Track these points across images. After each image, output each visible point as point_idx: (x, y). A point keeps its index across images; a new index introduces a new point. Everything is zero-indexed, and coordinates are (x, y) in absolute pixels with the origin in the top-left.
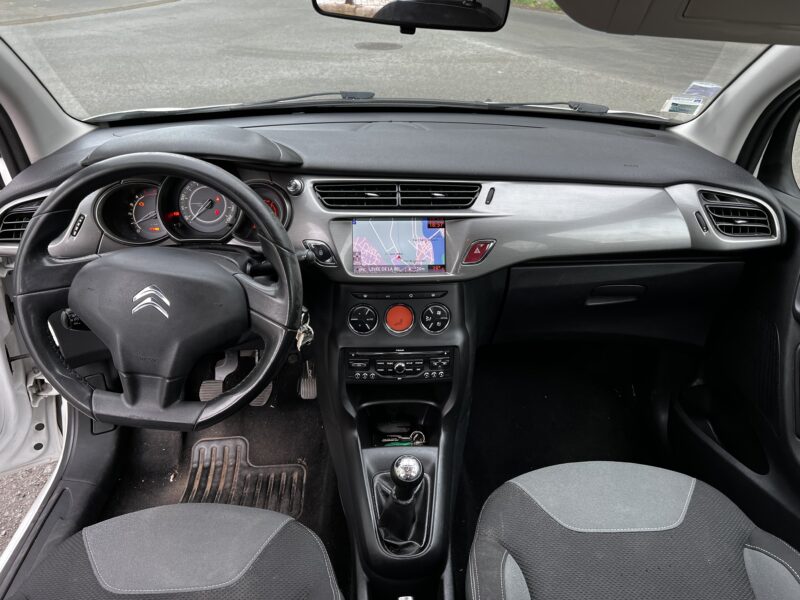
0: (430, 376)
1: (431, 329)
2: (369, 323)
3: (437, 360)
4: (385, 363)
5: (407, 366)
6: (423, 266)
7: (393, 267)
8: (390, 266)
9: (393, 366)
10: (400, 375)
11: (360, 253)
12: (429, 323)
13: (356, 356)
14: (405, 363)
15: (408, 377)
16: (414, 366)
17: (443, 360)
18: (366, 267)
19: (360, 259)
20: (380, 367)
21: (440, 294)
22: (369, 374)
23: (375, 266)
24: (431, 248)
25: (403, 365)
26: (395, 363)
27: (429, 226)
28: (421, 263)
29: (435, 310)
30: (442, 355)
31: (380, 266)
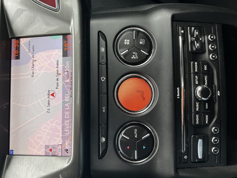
0: (214, 52)
1: (150, 53)
2: (140, 134)
3: (192, 42)
4: (197, 113)
5: (202, 82)
6: (64, 63)
7: (64, 103)
8: (64, 107)
9: (201, 102)
10: (214, 93)
11: (47, 147)
12: (140, 54)
13: (188, 152)
14: (196, 86)
15: (216, 83)
16: (200, 74)
17: (192, 35)
18: (64, 138)
19: (54, 147)
20: (202, 119)
21: (102, 42)
22: (213, 135)
23: (63, 127)
24: (42, 53)
25: (199, 88)
26: (197, 99)
27: (18, 57)
28: (61, 66)
29: (123, 46)
30: (185, 36)
31: (64, 119)
